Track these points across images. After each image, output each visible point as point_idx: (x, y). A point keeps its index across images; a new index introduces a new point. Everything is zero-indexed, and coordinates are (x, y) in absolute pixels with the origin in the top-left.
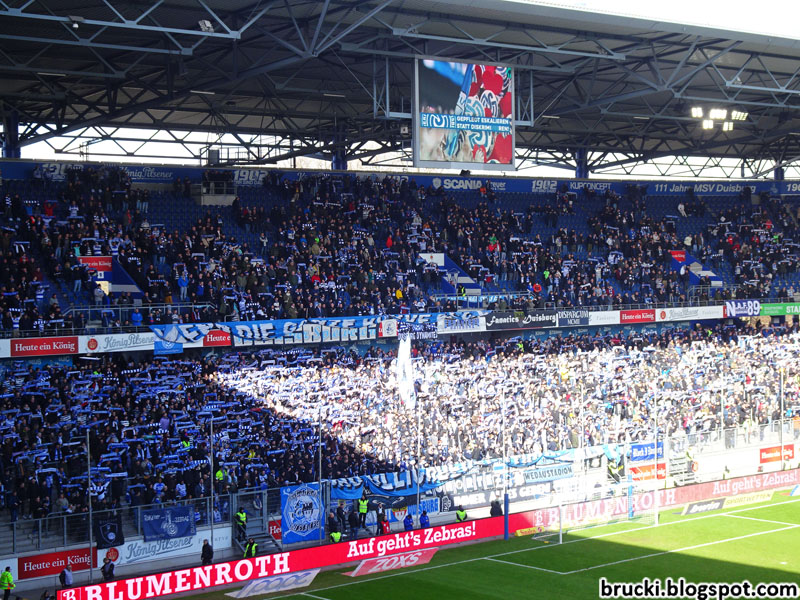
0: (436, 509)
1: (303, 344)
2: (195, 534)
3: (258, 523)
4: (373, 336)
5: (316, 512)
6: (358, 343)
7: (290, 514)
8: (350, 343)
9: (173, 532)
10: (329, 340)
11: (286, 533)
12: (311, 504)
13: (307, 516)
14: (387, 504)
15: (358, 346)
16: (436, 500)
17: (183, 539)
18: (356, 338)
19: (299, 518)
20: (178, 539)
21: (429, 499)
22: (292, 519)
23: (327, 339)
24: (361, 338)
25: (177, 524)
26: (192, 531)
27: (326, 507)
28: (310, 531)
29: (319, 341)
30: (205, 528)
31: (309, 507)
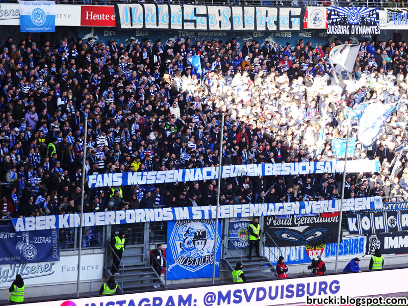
0: (361, 251)
1: (208, 31)
2: (57, 259)
3: (137, 252)
4: (296, 27)
5: (210, 243)
6: (276, 34)
7: (178, 243)
8: (267, 33)
9: (31, 255)
10: (240, 28)
11: (171, 267)
12: (204, 233)
13: (199, 247)
14: (300, 239)
15: (276, 38)
16: (362, 240)
17: (43, 264)
18: (274, 28)
19: (189, 250)
20: (36, 265)
21: (353, 237)
22: (180, 250)
23: (238, 27)
24: (281, 29)
25: (36, 246)
26: (54, 255)
27: (223, 237)
28: (202, 266)
29: (229, 28)
30: (72, 253)
31: (201, 236)
